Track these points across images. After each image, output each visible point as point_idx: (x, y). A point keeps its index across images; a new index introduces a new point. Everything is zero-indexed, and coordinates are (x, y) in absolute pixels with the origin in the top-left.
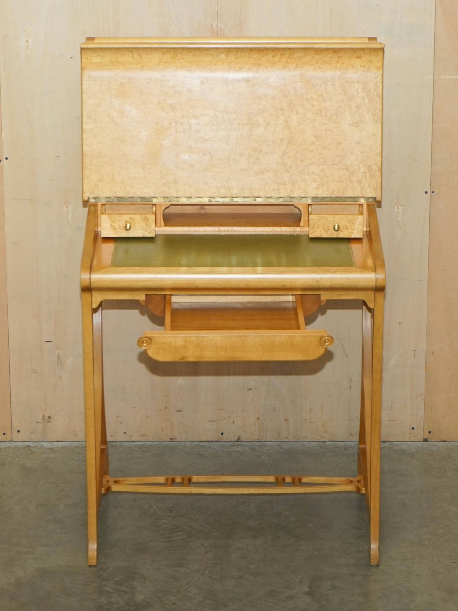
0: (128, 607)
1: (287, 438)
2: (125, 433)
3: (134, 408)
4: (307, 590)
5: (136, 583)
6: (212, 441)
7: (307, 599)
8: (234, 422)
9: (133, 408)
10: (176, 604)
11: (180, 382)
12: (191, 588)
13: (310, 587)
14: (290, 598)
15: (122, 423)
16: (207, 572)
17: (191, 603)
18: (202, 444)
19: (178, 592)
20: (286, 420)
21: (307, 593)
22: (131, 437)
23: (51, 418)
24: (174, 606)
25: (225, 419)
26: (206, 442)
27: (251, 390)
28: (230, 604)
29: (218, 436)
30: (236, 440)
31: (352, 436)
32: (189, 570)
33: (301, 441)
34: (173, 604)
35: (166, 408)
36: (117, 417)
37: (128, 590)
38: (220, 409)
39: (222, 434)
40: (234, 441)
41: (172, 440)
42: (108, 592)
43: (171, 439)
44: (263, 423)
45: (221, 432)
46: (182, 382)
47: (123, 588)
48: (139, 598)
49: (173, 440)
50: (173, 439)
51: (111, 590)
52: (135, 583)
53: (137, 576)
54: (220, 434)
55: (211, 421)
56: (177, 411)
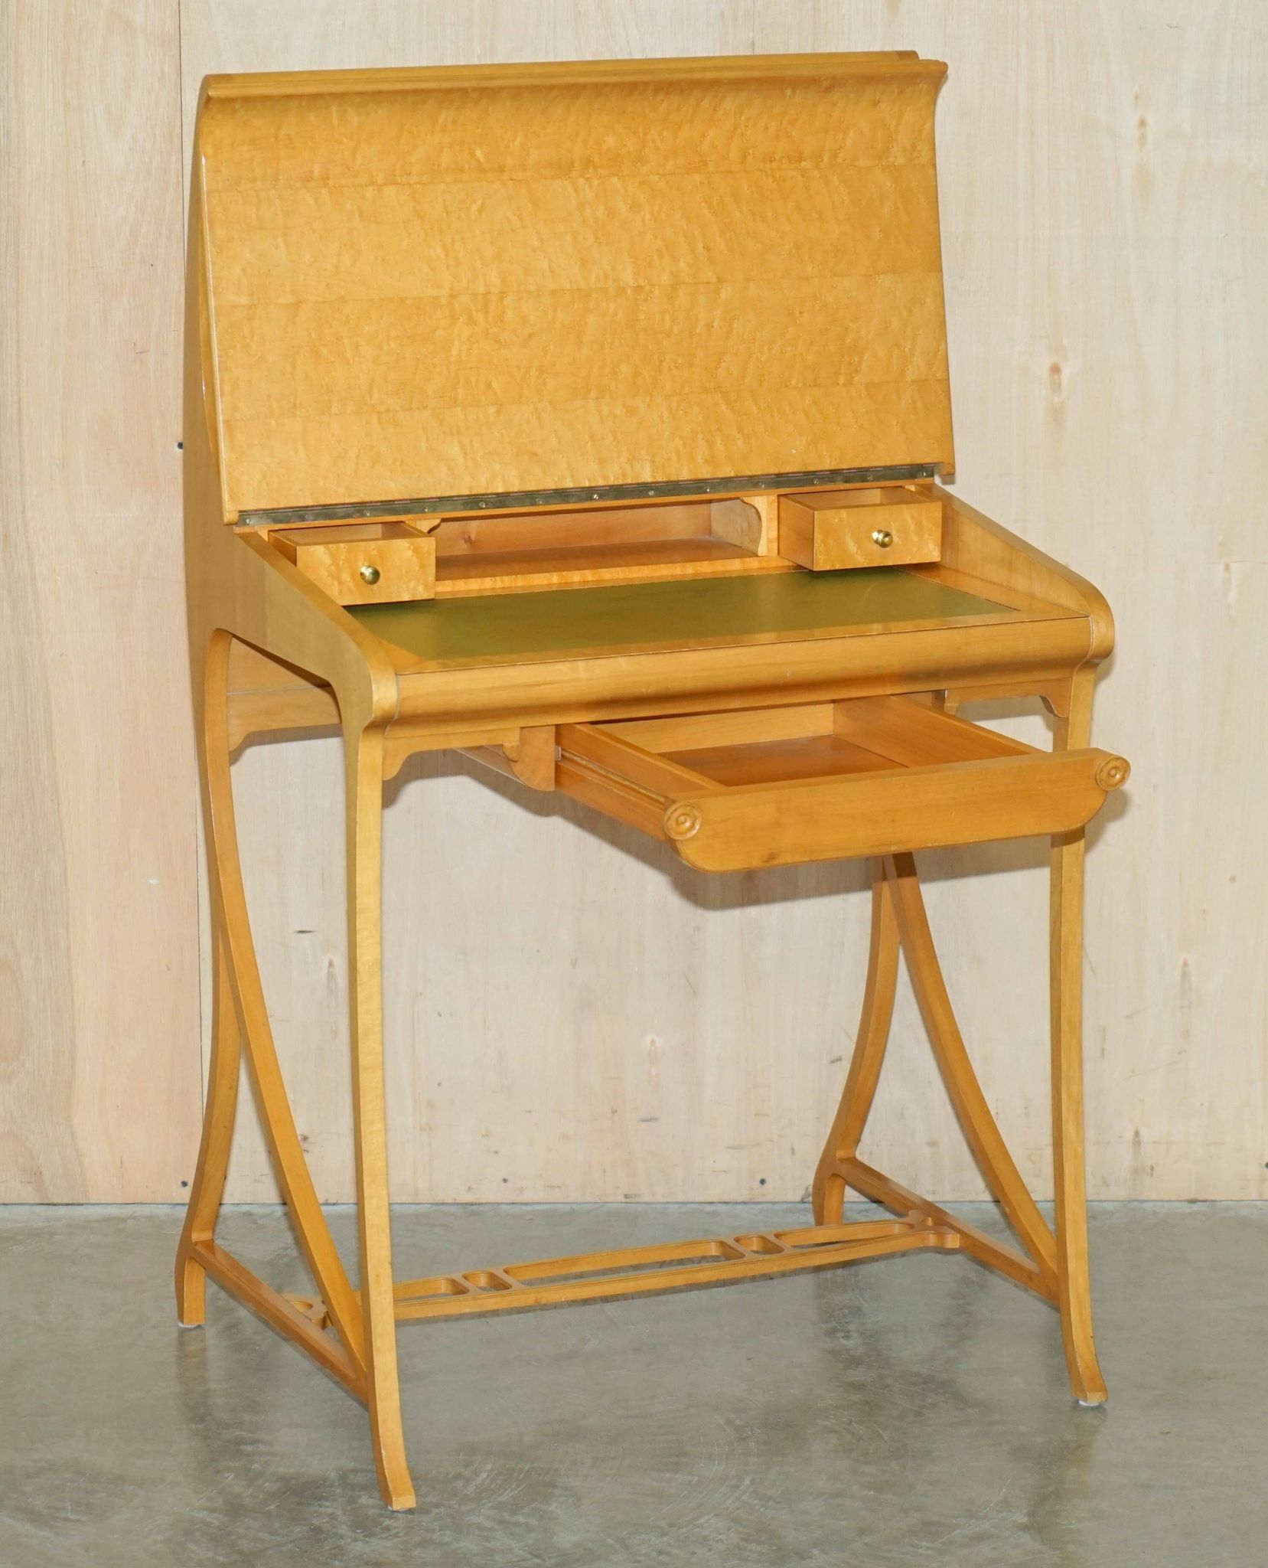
0: (537, 1561)
1: (934, 1192)
2: (505, 1181)
3: (530, 1112)
4: (1025, 1520)
5: (557, 1507)
6: (737, 1203)
7: (1026, 1538)
8: (793, 1151)
9: (527, 1112)
10: (668, 1554)
11: (653, 1042)
12: (706, 1518)
13: (1031, 1514)
14: (979, 1538)
15: (496, 1152)
16: (747, 1482)
17: (710, 1550)
18: (708, 1208)
19: (671, 1525)
20: (933, 1144)
21: (1024, 1528)
22: (521, 1190)
23: (310, 1140)
24: (663, 1558)
25: (771, 1141)
26: (720, 1205)
27: (839, 1063)
28: (815, 1552)
29: (752, 1189)
30: (798, 1199)
31: (1108, 1186)
32: (696, 1479)
33: (971, 1202)
34: (661, 1553)
35: (614, 1112)
36: (483, 1136)
37: (534, 1522)
38: (758, 1115)
39: (763, 1182)
40: (795, 1202)
41: (628, 1200)
42: (481, 1527)
43: (626, 1196)
44: (871, 1153)
45: (759, 1179)
46: (658, 1042)
47: (521, 1519)
48: (566, 1539)
49: (633, 1200)
50: (632, 1198)
51: (487, 1524)
52: (554, 1506)
53: (556, 1491)
54: (757, 1184)
55: (733, 1148)
56: (643, 1121)
